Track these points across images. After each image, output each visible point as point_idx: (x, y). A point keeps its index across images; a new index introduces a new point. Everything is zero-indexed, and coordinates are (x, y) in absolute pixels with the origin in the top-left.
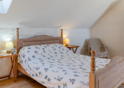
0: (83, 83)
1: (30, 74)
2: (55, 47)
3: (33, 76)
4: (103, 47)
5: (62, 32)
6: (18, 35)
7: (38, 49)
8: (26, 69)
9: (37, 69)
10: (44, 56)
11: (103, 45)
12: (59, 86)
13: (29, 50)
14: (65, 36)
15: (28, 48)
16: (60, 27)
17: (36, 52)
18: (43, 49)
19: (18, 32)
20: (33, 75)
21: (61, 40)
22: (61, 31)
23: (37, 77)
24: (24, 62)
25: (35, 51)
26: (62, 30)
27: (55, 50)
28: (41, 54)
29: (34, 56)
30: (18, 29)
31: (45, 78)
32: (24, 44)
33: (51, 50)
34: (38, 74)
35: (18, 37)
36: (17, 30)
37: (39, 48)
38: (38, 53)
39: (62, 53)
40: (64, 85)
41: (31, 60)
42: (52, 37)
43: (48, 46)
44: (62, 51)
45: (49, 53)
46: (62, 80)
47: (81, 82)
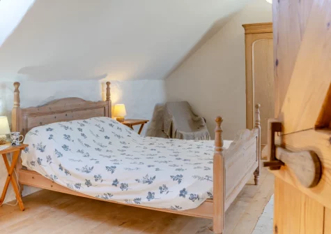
0: (199, 178)
1: (68, 185)
2: (102, 125)
3: (77, 187)
4: (197, 119)
5: (108, 89)
6: (18, 99)
7: (69, 130)
8: (55, 176)
9: (88, 172)
10: (86, 145)
11: (196, 116)
12: (150, 193)
13: (50, 133)
14: (114, 98)
15: (47, 130)
16: (105, 76)
17: (67, 137)
18: (80, 130)
19: (17, 90)
20: (78, 185)
21: (107, 108)
22: (106, 86)
23: (90, 187)
24: (44, 162)
25: (65, 135)
26: (108, 83)
27: (102, 130)
28: (79, 140)
29: (65, 147)
30: (17, 84)
31: (113, 184)
32: (31, 120)
33: (96, 130)
34: (93, 181)
35: (18, 105)
36: (16, 86)
37: (71, 128)
38: (72, 138)
39: (119, 137)
40: (161, 188)
41: (62, 155)
42: (89, 102)
43: (85, 122)
44: (118, 132)
45: (94, 138)
46: (154, 181)
47: (195, 177)
